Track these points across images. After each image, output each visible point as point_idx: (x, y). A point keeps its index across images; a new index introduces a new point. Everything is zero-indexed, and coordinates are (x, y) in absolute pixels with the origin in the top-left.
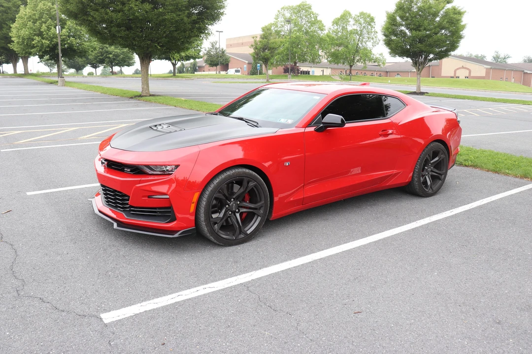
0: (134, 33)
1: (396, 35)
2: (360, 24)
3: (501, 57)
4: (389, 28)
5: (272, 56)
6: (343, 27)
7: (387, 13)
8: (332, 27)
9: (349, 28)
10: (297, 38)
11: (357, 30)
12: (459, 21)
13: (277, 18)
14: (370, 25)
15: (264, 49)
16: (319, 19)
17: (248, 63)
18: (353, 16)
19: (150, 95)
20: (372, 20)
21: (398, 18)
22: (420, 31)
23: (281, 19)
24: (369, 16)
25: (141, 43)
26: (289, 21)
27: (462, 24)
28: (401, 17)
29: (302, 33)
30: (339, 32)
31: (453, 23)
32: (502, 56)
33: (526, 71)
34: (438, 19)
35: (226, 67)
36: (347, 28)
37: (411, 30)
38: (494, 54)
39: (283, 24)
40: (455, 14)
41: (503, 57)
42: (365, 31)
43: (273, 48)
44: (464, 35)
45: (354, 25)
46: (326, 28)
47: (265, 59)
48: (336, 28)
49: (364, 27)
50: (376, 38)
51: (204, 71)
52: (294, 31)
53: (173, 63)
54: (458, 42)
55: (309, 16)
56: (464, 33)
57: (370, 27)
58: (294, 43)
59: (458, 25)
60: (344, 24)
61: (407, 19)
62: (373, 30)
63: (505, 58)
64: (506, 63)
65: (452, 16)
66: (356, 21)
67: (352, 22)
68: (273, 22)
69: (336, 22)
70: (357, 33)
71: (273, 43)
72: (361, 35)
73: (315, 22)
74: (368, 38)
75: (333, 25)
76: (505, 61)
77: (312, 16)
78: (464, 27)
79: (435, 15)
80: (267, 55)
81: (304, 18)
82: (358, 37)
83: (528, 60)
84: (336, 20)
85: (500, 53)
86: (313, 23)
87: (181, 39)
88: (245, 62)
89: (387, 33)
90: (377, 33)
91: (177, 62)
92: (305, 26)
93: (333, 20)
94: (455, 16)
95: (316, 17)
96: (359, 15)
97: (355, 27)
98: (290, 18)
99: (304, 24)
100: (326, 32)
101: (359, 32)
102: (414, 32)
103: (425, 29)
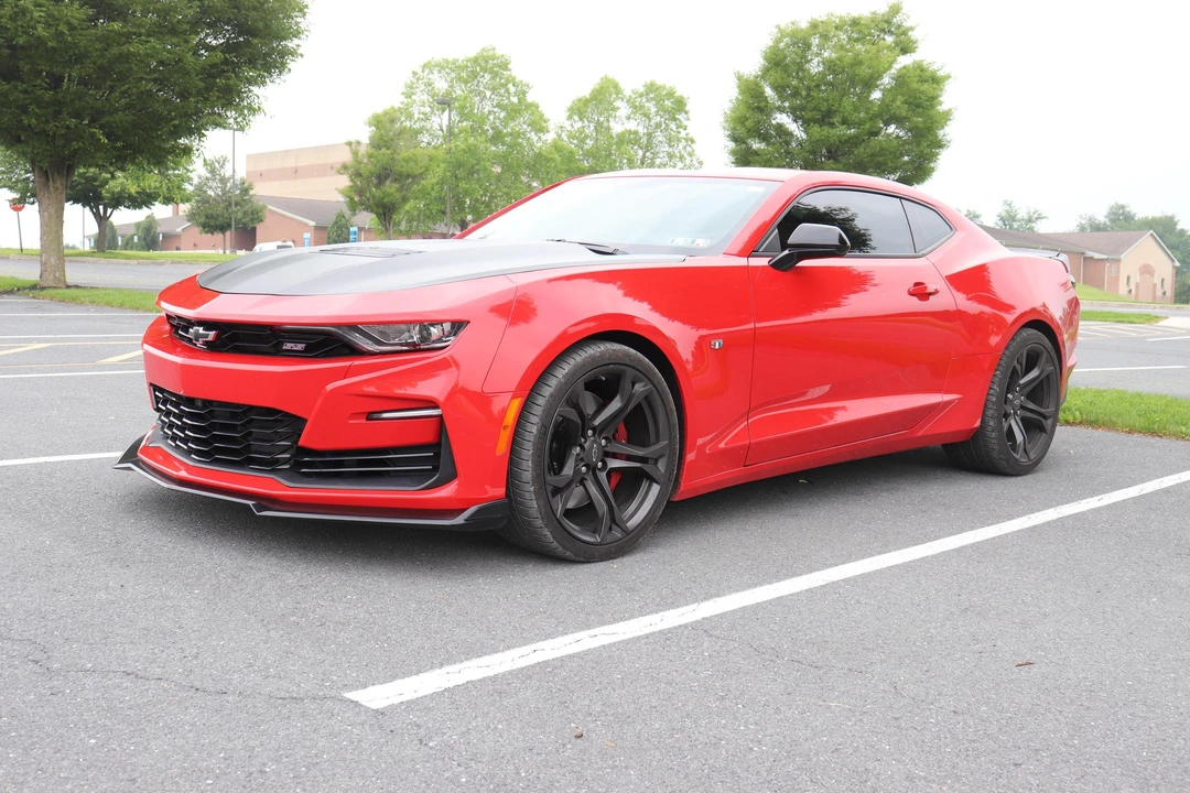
0: (25, 92)
1: (765, 138)
2: (646, 115)
3: (1019, 217)
4: (747, 119)
5: (405, 200)
6: (599, 124)
7: (739, 78)
8: (567, 124)
9: (617, 128)
10: (471, 151)
11: (636, 133)
12: (933, 100)
13: (409, 92)
14: (675, 119)
15: (382, 176)
16: (530, 98)
17: (316, 228)
18: (627, 93)
19: (68, 287)
20: (680, 105)
21: (769, 92)
22: (832, 125)
23: (421, 96)
24: (671, 94)
25: (47, 122)
26: (445, 103)
27: (942, 108)
28: (780, 89)
29: (483, 139)
30: (587, 137)
31: (918, 106)
32: (1022, 214)
33: (1090, 254)
34: (876, 95)
35: (247, 238)
36: (608, 128)
37: (806, 123)
38: (1001, 209)
39: (428, 109)
40: (922, 81)
41: (1026, 217)
42: (659, 137)
43: (408, 176)
44: (948, 138)
45: (628, 118)
46: (552, 126)
47: (384, 206)
48: (579, 125)
49: (658, 125)
50: (690, 155)
51: (178, 249)
52: (461, 132)
53: (97, 215)
54: (932, 157)
55: (502, 91)
56: (948, 132)
57: (673, 126)
58: (460, 165)
59: (931, 112)
60: (601, 114)
61: (796, 94)
62: (683, 134)
63: (1030, 221)
64: (1034, 232)
65: (915, 86)
66: (636, 107)
67: (623, 109)
68: (397, 105)
69: (579, 110)
70: (636, 141)
71: (407, 161)
72: (648, 147)
73: (521, 108)
74: (671, 156)
75: (570, 118)
76: (1031, 229)
77: (512, 89)
78: (947, 116)
79: (869, 84)
80: (390, 195)
81: (488, 93)
82: (640, 153)
83: (1091, 226)
84: (581, 104)
85: (1016, 205)
86: (513, 112)
87: (172, 119)
88: (307, 225)
89: (741, 131)
90: (693, 141)
91: (109, 211)
92: (491, 117)
93: (569, 104)
94: (925, 87)
95: (524, 93)
96: (642, 90)
97: (632, 125)
98: (448, 93)
99: (490, 112)
100: (550, 137)
101: (644, 140)
102: (815, 129)
103: (844, 122)
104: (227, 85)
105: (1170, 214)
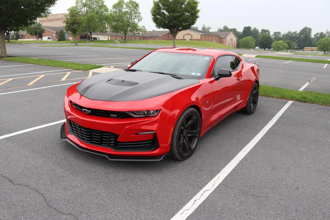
1: (160, 15)
2: (130, 8)
3: (206, 28)
4: (156, 11)
5: (79, 28)
6: (119, 10)
7: (154, 2)
8: (113, 10)
9: (124, 10)
10: (92, 16)
11: (128, 11)
12: (196, 7)
13: (77, 3)
14: (136, 8)
15: (73, 23)
16: (104, 4)
17: (56, 33)
18: (126, 3)
19: (8, 56)
20: (137, 5)
21: (161, 5)
22: (174, 13)
23: (79, 4)
24: (135, 3)
26: (85, 5)
27: (198, 9)
28: (163, 5)
29: (94, 13)
30: (117, 13)
31: (193, 9)
32: (207, 27)
33: (221, 36)
34: (183, 6)
35: (41, 36)
36: (122, 10)
37: (169, 12)
38: (202, 26)
39: (81, 7)
40: (194, 3)
41: (207, 28)
42: (133, 12)
43: (79, 23)
44: (199, 16)
45: (126, 8)
46: (109, 10)
47: (74, 30)
48: (115, 10)
49: (132, 10)
50: (140, 16)
51: (24, 38)
52: (89, 12)
54: (195, 20)
55: (98, 3)
56: (199, 14)
57: (136, 10)
58: (89, 19)
59: (196, 10)
60: (120, 7)
61: (167, 6)
62: (138, 12)
63: (208, 29)
64: (209, 31)
65: (192, 4)
66: (127, 6)
67: (125, 6)
68: (74, 6)
69: (115, 6)
70: (128, 13)
71: (79, 20)
72: (131, 14)
73: (103, 6)
74: (135, 17)
75: (113, 8)
76: (208, 31)
77: (100, 2)
78: (198, 11)
79: (182, 4)
80: (75, 27)
81: (95, 3)
82: (129, 16)
83: (220, 30)
84: (115, 5)
85: (205, 25)
86: (101, 7)
87: (30, 16)
88: (54, 32)
89: (155, 14)
90: (140, 13)
91: (10, 32)
92: (96, 8)
93: (113, 5)
94: (194, 5)
95: (103, 3)
96: (129, 2)
97: (127, 10)
98: (86, 3)
99: (95, 7)
100: (109, 12)
101: (130, 13)
102: (171, 14)
103: (178, 12)
104: (43, 8)
105: (235, 28)
